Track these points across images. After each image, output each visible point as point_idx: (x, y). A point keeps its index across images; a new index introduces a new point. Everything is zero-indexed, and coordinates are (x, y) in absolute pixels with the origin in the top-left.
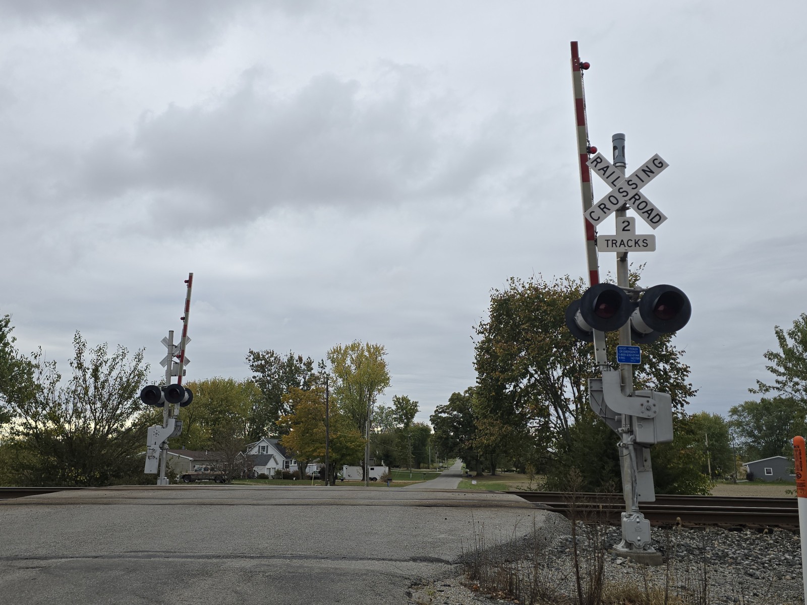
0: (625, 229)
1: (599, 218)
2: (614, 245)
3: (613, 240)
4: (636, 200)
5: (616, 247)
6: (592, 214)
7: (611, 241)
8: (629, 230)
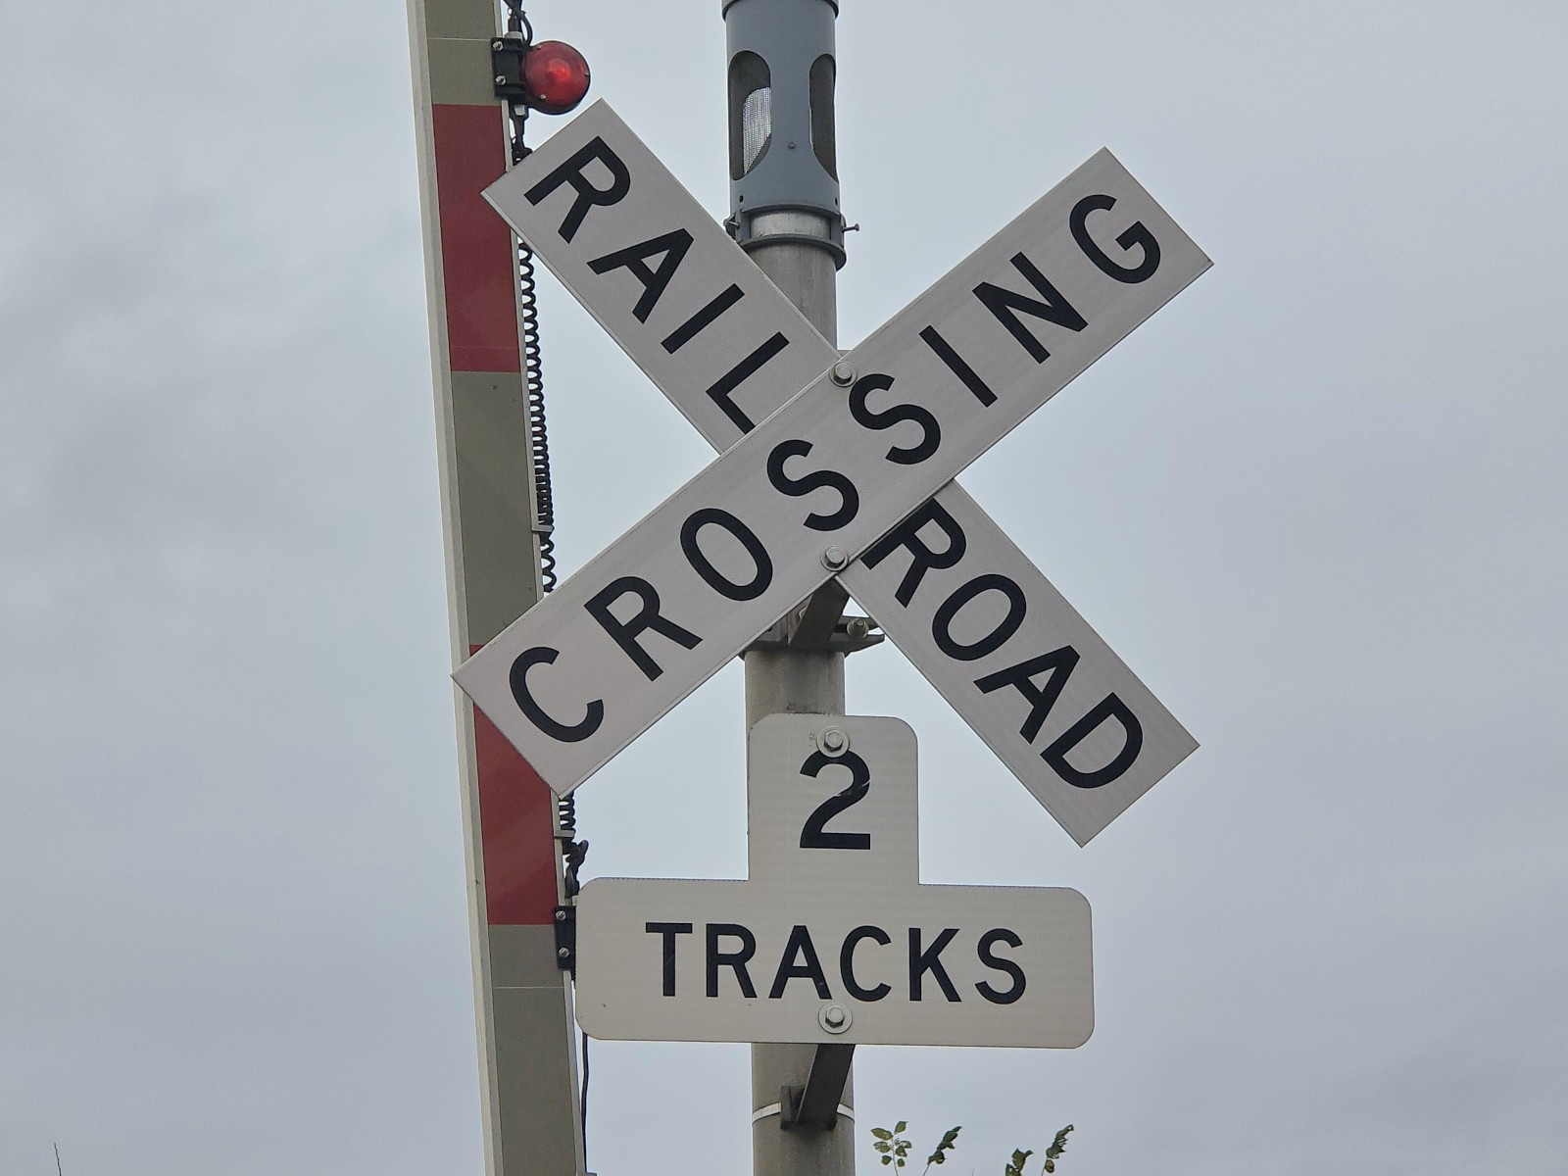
0: (833, 826)
1: (596, 711)
2: (726, 973)
3: (714, 931)
4: (925, 560)
5: (749, 991)
6: (536, 675)
7: (700, 936)
8: (861, 842)
